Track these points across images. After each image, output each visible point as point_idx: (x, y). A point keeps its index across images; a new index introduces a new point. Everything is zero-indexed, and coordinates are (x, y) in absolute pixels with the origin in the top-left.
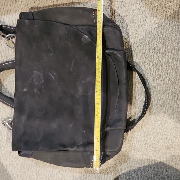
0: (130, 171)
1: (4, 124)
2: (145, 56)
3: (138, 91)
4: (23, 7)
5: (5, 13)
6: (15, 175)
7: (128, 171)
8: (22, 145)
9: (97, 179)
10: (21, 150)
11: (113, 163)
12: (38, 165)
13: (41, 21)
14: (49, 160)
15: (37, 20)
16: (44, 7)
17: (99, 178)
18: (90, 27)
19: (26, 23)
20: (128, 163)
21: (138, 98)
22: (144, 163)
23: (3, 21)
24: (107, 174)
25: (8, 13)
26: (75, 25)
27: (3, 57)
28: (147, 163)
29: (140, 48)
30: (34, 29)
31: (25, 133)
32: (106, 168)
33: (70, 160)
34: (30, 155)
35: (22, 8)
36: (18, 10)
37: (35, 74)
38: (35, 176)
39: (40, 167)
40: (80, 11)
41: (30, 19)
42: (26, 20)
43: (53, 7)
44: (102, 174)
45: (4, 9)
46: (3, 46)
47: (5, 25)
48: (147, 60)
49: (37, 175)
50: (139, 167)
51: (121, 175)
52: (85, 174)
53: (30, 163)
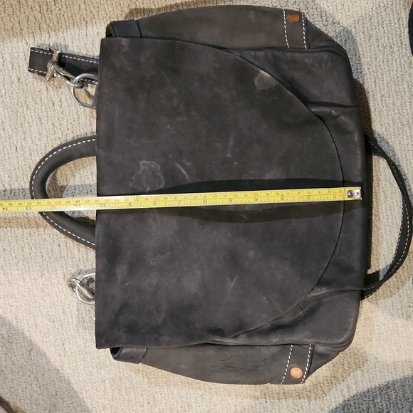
0: (368, 391)
1: (72, 286)
2: (400, 119)
3: (385, 202)
4: (111, 9)
5: (67, 24)
6: (98, 406)
7: (365, 390)
8: (122, 333)
9: (293, 410)
10: (120, 346)
11: (328, 372)
12: (153, 380)
13: (160, 41)
14: (183, 366)
15: (148, 37)
16: (159, 9)
17: (297, 409)
18: (275, 52)
19: (124, 47)
20: (365, 370)
21: (386, 217)
22: (403, 371)
23: (63, 43)
24: (315, 399)
25: (75, 24)
26: (239, 50)
27: (66, 129)
28: (410, 371)
29: (387, 99)
30: (143, 60)
31: (125, 306)
32: (311, 385)
33: (231, 367)
34: (141, 358)
35: (107, 12)
36: (99, 18)
37: (143, 168)
38: (146, 407)
39: (156, 386)
40: (252, 15)
41: (133, 37)
42: (124, 39)
43: (181, 8)
44: (303, 397)
45: (66, 16)
46: (65, 104)
47: (68, 52)
48: (407, 128)
49: (151, 404)
50: (391, 380)
51: (349, 401)
52: (264, 400)
53: (133, 376)
